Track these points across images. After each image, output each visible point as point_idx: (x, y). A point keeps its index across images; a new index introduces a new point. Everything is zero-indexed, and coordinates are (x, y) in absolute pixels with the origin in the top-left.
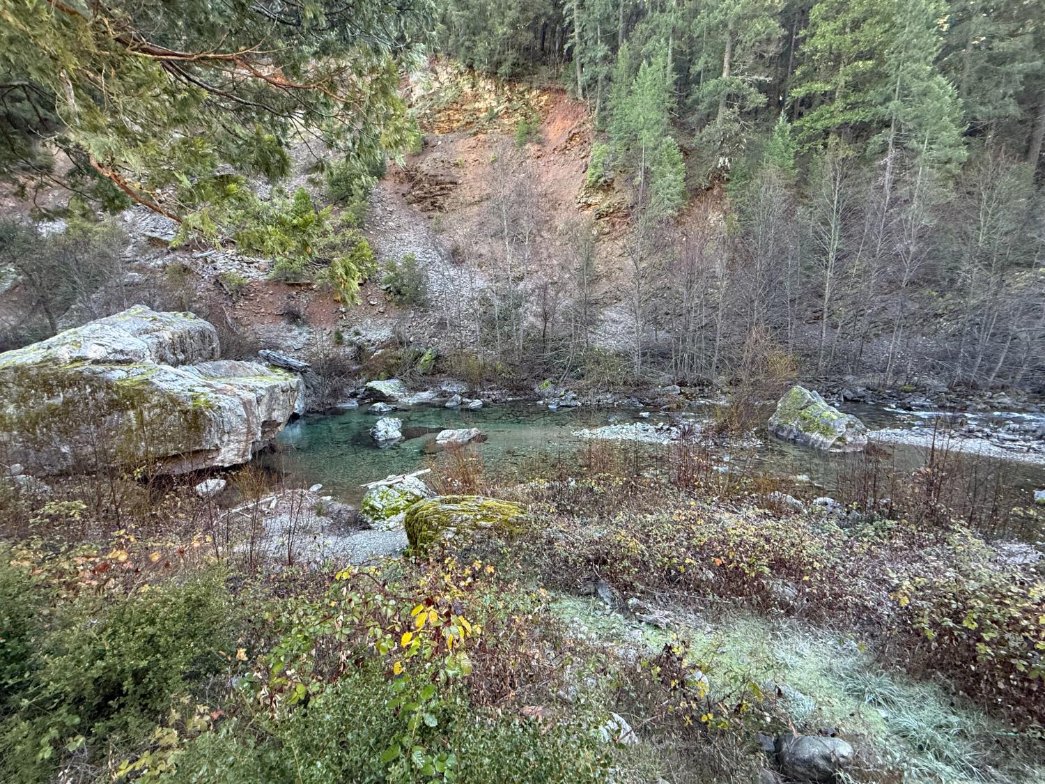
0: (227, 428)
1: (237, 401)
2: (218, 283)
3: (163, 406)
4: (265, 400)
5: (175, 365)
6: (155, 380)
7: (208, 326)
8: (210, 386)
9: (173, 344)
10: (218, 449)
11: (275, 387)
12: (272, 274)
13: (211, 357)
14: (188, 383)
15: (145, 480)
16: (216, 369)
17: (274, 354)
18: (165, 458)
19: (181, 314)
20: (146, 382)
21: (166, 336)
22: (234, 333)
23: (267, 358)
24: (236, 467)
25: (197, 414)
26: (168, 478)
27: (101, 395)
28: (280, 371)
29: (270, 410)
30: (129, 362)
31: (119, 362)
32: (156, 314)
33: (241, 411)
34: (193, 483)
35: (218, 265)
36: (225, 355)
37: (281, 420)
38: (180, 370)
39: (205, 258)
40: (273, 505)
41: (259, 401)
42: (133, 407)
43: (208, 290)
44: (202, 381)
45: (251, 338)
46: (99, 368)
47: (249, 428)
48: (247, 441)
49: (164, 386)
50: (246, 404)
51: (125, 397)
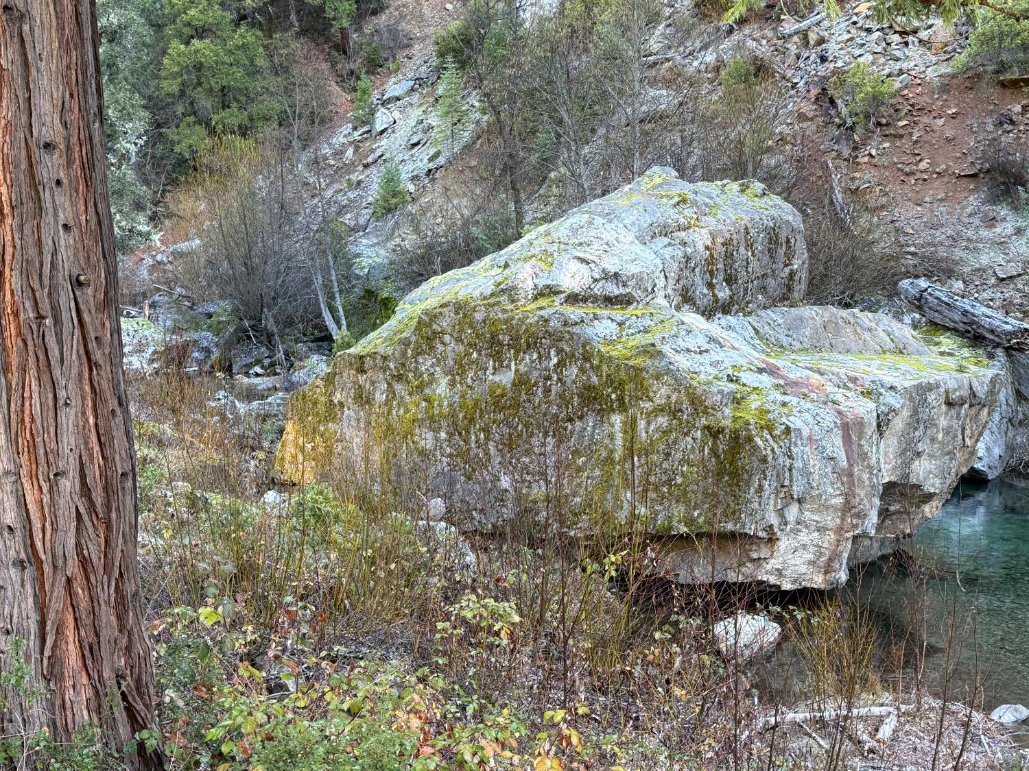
0: (797, 490)
1: (829, 418)
2: (825, 99)
3: (674, 412)
4: (898, 423)
5: (708, 313)
6: (666, 349)
7: (788, 213)
8: (772, 371)
9: (711, 261)
10: (772, 540)
11: (930, 388)
12: (962, 58)
13: (785, 298)
14: (728, 358)
16: (793, 327)
17: (940, 292)
18: (663, 539)
19: (735, 187)
20: (651, 351)
21: (700, 239)
22: (844, 229)
23: (919, 303)
24: (805, 597)
25: (739, 441)
27: (572, 372)
28: (948, 342)
29: (910, 452)
30: (624, 301)
31: (609, 301)
32: (685, 187)
33: (836, 445)
34: (709, 617)
35: (832, 48)
36: (817, 293)
37: (933, 485)
38: (715, 327)
39: (805, 35)
41: (882, 425)
42: (623, 408)
43: (802, 117)
44: (758, 358)
45: (885, 246)
46: (574, 312)
47: (848, 496)
48: (840, 530)
49: (683, 362)
50: (850, 429)
51: (610, 381)
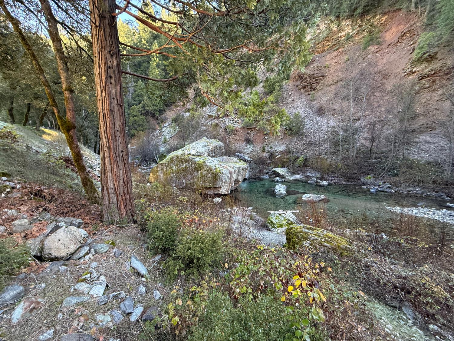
0: (224, 181)
1: (228, 171)
2: (226, 129)
3: (207, 171)
4: (236, 172)
5: (212, 157)
6: (206, 162)
7: (222, 144)
8: (221, 165)
9: (212, 150)
10: (221, 188)
11: (240, 167)
12: (243, 125)
13: (222, 155)
14: (215, 163)
15: (201, 194)
16: (223, 159)
17: (241, 155)
18: (206, 188)
19: (215, 140)
20: (204, 162)
21: (210, 147)
22: (229, 147)
23: (238, 156)
24: (225, 195)
25: (216, 175)
26: (207, 194)
27: (193, 165)
28: (242, 161)
29: (238, 176)
30: (200, 156)
31: (198, 155)
32: (208, 140)
33: (229, 175)
34: (213, 198)
35: (226, 123)
36: (225, 155)
37: (241, 180)
38: (213, 159)
39: (223, 120)
40: (235, 211)
41: (234, 172)
42: (200, 170)
43: (223, 131)
44: (219, 163)
45: (234, 149)
46: (193, 157)
47: (230, 181)
48: (229, 186)
49: (208, 164)
50: (230, 173)
51: (198, 167)
